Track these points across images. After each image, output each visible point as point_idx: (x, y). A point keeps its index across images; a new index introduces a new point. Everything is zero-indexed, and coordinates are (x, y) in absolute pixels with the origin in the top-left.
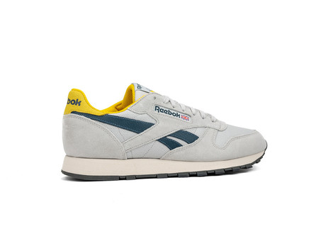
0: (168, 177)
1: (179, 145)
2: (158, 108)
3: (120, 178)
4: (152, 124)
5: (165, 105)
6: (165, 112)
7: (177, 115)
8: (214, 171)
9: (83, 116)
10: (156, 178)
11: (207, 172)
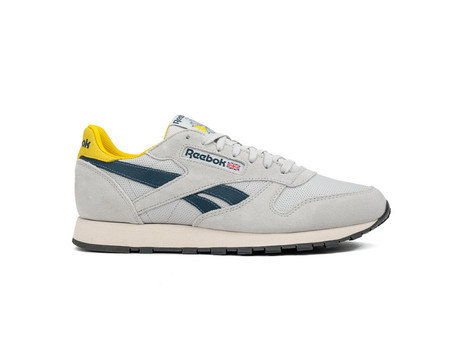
0: (198, 253)
1: (215, 207)
2: (191, 153)
3: (132, 250)
4: (177, 175)
5: (203, 148)
6: (202, 157)
7: (221, 162)
8: (264, 248)
9: (88, 163)
10: (181, 253)
11: (252, 248)
